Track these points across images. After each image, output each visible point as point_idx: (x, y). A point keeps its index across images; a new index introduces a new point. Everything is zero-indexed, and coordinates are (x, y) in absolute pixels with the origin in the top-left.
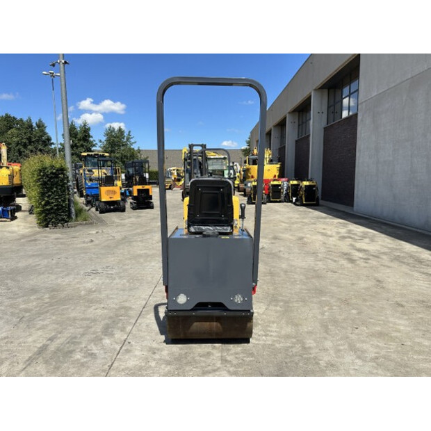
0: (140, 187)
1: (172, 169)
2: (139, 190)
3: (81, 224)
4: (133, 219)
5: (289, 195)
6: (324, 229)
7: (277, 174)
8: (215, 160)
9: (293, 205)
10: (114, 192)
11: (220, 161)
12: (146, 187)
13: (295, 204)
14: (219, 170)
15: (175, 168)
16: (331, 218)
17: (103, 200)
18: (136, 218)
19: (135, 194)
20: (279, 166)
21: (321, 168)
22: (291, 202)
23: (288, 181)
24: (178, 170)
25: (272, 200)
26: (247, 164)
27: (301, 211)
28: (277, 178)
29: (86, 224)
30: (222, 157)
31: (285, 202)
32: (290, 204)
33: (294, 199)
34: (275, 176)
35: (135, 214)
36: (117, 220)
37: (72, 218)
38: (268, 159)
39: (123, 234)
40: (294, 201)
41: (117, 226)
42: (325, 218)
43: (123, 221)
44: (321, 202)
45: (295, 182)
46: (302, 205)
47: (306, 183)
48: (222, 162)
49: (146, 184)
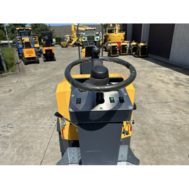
0: (47, 48)
1: (66, 36)
2: (46, 50)
3: (10, 74)
4: (42, 69)
5: (130, 51)
6: (160, 76)
7: (123, 38)
8: (89, 31)
9: (133, 57)
10: (32, 52)
11: (92, 31)
12: (50, 48)
13: (134, 56)
14: (92, 37)
15: (68, 35)
16: (159, 67)
17: (26, 57)
18: (44, 69)
19: (44, 53)
20: (124, 33)
21: (148, 34)
22: (132, 55)
23: (130, 43)
24: (70, 37)
25: (121, 54)
26: (107, 33)
27: (139, 61)
28: (123, 41)
29: (13, 74)
30: (93, 29)
31: (129, 55)
32: (131, 56)
33: (134, 53)
34: (122, 40)
35: (44, 65)
36: (33, 70)
37: (5, 71)
38: (118, 30)
39: (33, 83)
40: (134, 54)
41: (32, 75)
42: (156, 67)
43: (36, 71)
44: (149, 55)
45: (135, 43)
46: (139, 57)
47: (142, 44)
48: (93, 32)
49: (50, 46)
